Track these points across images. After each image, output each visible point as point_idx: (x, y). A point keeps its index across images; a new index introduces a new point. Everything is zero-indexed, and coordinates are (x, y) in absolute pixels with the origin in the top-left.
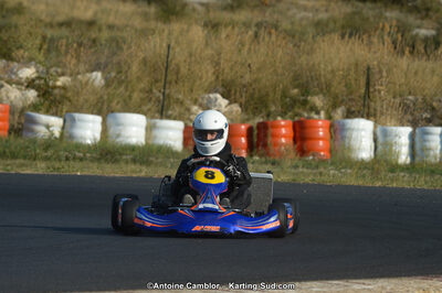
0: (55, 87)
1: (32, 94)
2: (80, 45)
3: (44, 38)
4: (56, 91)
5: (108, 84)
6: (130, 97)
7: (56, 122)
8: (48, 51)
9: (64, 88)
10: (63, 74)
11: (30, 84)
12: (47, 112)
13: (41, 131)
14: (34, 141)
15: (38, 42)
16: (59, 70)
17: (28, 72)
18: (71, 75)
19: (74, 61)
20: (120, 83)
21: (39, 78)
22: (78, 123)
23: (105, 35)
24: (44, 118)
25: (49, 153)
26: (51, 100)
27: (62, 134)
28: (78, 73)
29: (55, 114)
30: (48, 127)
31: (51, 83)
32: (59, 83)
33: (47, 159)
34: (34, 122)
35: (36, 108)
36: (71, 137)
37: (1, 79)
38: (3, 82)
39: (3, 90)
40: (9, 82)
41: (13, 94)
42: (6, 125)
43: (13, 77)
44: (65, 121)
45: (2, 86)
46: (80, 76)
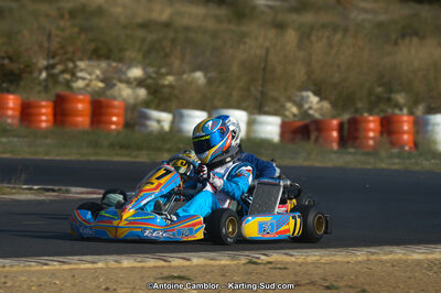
0: (164, 86)
1: (142, 92)
4: (165, 90)
5: (210, 82)
6: (230, 95)
7: (166, 118)
9: (171, 86)
10: (169, 74)
11: (140, 83)
12: (158, 108)
13: (153, 125)
17: (136, 72)
19: (178, 62)
20: (222, 82)
22: (186, 119)
24: (155, 114)
26: (160, 97)
27: (171, 128)
28: (184, 72)
29: (164, 110)
30: (159, 121)
32: (166, 82)
34: (147, 117)
35: (147, 104)
36: (180, 131)
37: (113, 78)
38: (115, 81)
39: (116, 88)
40: (121, 81)
41: (125, 92)
42: (122, 120)
43: (123, 77)
44: (174, 117)
45: (114, 85)
46: (185, 76)
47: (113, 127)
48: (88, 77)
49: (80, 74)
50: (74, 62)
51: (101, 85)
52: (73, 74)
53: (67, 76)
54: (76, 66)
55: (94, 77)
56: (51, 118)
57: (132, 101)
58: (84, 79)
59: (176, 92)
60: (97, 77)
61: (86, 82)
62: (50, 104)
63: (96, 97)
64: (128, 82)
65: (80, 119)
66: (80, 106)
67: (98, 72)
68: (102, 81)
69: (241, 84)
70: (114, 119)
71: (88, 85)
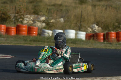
0: (50, 23)
1: (44, 24)
2: (57, 11)
3: (47, 9)
4: (51, 24)
5: (65, 21)
6: (71, 25)
7: (50, 32)
8: (49, 12)
9: (53, 23)
10: (52, 19)
11: (44, 22)
12: (48, 29)
13: (46, 34)
14: (44, 37)
15: (46, 10)
16: (52, 18)
17: (43, 18)
18: (55, 19)
19: (56, 15)
20: (68, 21)
21: (46, 20)
23: (64, 8)
24: (47, 31)
25: (48, 41)
26: (49, 26)
27: (52, 35)
28: (57, 19)
29: (50, 30)
30: (48, 33)
31: (49, 21)
32: (51, 21)
33: (48, 42)
34: (44, 32)
35: (45, 28)
37: (36, 20)
38: (36, 21)
39: (36, 23)
40: (38, 21)
41: (39, 24)
42: (37, 33)
43: (39, 19)
44: (53, 32)
45: (36, 22)
46: (57, 20)
47: (34, 35)
48: (28, 19)
49: (25, 19)
50: (23, 15)
51: (32, 22)
52: (23, 19)
53: (21, 19)
54: (24, 17)
55: (30, 20)
56: (15, 32)
57: (41, 27)
58: (27, 20)
59: (54, 25)
60: (31, 20)
61: (28, 21)
62: (15, 28)
63: (30, 26)
64: (40, 21)
65: (24, 32)
66: (24, 28)
67: (32, 18)
68: (32, 21)
69: (74, 22)
70: (35, 32)
71: (28, 22)
